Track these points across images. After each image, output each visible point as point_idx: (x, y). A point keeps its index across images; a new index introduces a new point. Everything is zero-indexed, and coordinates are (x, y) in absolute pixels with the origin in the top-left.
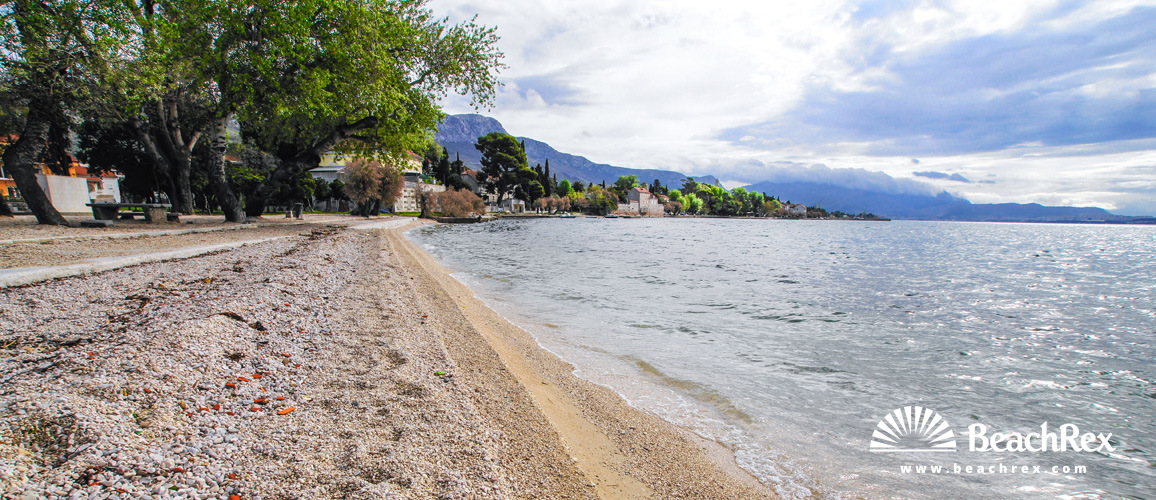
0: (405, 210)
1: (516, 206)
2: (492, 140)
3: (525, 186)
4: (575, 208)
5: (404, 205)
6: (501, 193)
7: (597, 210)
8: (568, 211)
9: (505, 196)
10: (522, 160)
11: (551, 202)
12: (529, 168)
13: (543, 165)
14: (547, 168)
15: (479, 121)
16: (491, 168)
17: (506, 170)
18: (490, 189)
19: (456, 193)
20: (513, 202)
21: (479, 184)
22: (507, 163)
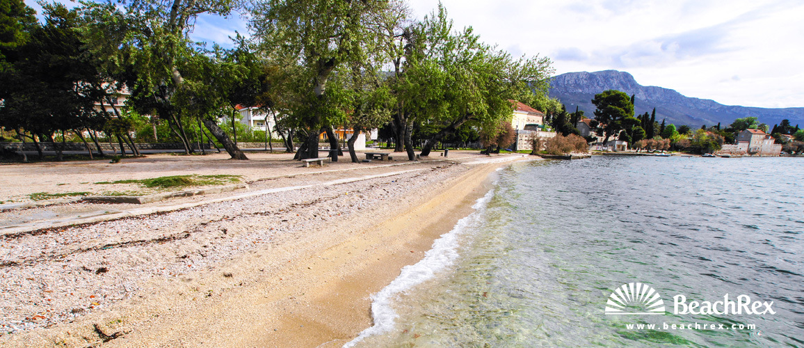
0: (524, 149)
1: (619, 146)
2: (606, 96)
3: (629, 131)
4: (675, 147)
5: (524, 146)
6: (608, 136)
7: (700, 149)
8: (667, 151)
9: (611, 138)
10: (628, 111)
11: (651, 143)
12: (635, 118)
13: (650, 114)
14: (653, 115)
15: (614, 75)
16: (601, 117)
17: (614, 118)
18: (600, 133)
19: (563, 137)
20: (617, 143)
21: (591, 130)
22: (615, 113)
